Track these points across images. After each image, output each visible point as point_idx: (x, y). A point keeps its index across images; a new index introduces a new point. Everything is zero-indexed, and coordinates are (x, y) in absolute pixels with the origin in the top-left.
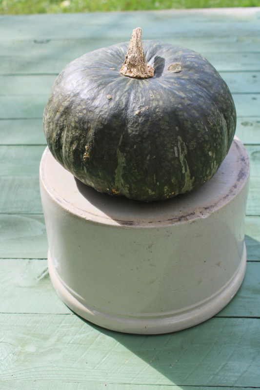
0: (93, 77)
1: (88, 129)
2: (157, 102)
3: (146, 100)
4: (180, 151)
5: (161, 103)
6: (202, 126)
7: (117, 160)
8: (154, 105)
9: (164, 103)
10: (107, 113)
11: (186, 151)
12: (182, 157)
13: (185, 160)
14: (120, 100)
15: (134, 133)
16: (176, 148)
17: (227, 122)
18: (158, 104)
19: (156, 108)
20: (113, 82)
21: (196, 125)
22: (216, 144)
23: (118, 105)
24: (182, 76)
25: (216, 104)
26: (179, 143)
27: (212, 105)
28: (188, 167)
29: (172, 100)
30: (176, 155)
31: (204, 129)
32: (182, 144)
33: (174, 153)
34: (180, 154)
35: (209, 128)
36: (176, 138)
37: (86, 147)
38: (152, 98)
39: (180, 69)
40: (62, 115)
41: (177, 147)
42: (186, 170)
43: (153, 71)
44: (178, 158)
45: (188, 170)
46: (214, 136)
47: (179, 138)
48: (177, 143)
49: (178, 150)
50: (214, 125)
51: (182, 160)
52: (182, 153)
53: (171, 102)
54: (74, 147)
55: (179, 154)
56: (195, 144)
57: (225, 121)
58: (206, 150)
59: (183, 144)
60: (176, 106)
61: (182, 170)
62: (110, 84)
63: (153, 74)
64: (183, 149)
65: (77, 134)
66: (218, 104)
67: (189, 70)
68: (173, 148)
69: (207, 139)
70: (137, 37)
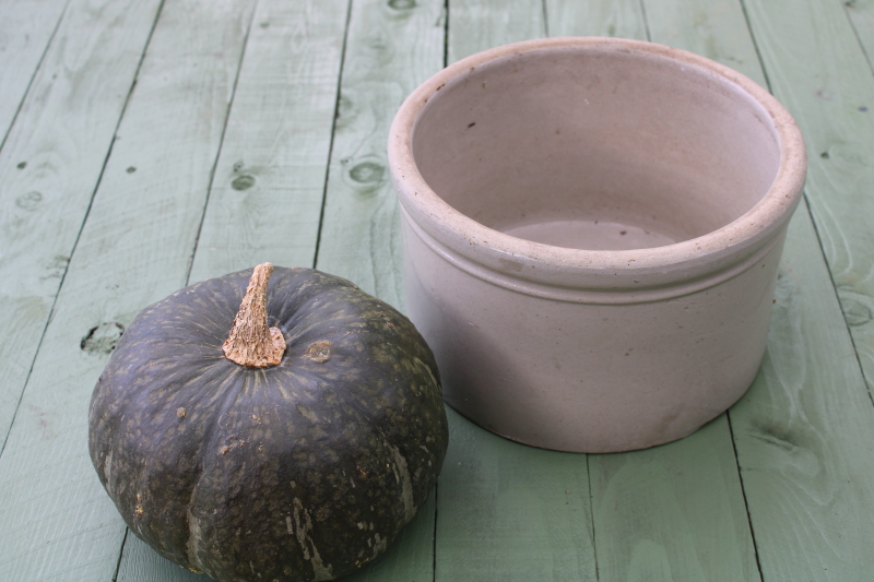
0: (166, 363)
1: (141, 467)
2: (260, 432)
3: (243, 425)
4: (298, 523)
5: (268, 435)
6: (344, 481)
7: (188, 528)
8: (255, 437)
9: (274, 435)
10: (173, 445)
11: (309, 524)
12: (301, 534)
13: (309, 539)
14: (198, 421)
15: (214, 486)
16: (288, 520)
17: (407, 461)
18: (263, 437)
19: (258, 444)
20: (199, 378)
21: (331, 477)
22: (375, 508)
23: (192, 431)
24: (327, 373)
25: (384, 431)
26: (296, 509)
27: (373, 435)
28: (315, 548)
29: (291, 428)
30: (290, 530)
31: (349, 485)
32: (301, 514)
33: (286, 527)
34: (298, 528)
35: (358, 481)
36: (291, 501)
37: (138, 496)
38: (254, 423)
39: (326, 357)
40: (106, 427)
41: (292, 516)
42: (312, 554)
43: (282, 352)
44: (294, 536)
45: (317, 554)
46: (370, 494)
47: (297, 501)
48: (292, 510)
49: (293, 522)
50: (371, 474)
51: (303, 537)
52: (301, 527)
53: (287, 434)
54: (122, 488)
55: (294, 530)
56: (328, 511)
57: (403, 460)
58: (351, 520)
59: (303, 511)
60: (295, 441)
61: (303, 555)
62: (192, 382)
63: (280, 359)
64: (303, 521)
65: (125, 470)
66: (388, 430)
67: (343, 360)
68: (283, 519)
69: (353, 502)
70: (258, 284)
